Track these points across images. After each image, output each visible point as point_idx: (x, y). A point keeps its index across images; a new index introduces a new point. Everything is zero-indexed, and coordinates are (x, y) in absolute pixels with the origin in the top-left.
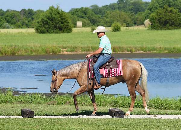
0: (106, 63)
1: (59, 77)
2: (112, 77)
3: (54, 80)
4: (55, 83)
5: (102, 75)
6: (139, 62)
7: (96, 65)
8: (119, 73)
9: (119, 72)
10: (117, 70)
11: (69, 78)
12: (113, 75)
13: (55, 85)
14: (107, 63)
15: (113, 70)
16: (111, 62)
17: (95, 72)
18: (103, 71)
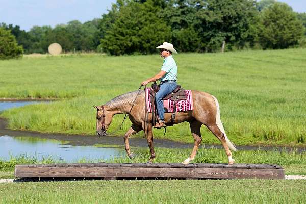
0: (170, 93)
1: (107, 113)
2: (179, 111)
3: (101, 116)
4: (102, 120)
5: (166, 109)
6: (212, 96)
7: (158, 95)
8: (188, 107)
9: (188, 105)
10: (186, 102)
11: (120, 112)
12: (180, 110)
13: (103, 123)
14: (173, 93)
15: (180, 102)
16: (177, 91)
17: (157, 102)
18: (167, 103)
